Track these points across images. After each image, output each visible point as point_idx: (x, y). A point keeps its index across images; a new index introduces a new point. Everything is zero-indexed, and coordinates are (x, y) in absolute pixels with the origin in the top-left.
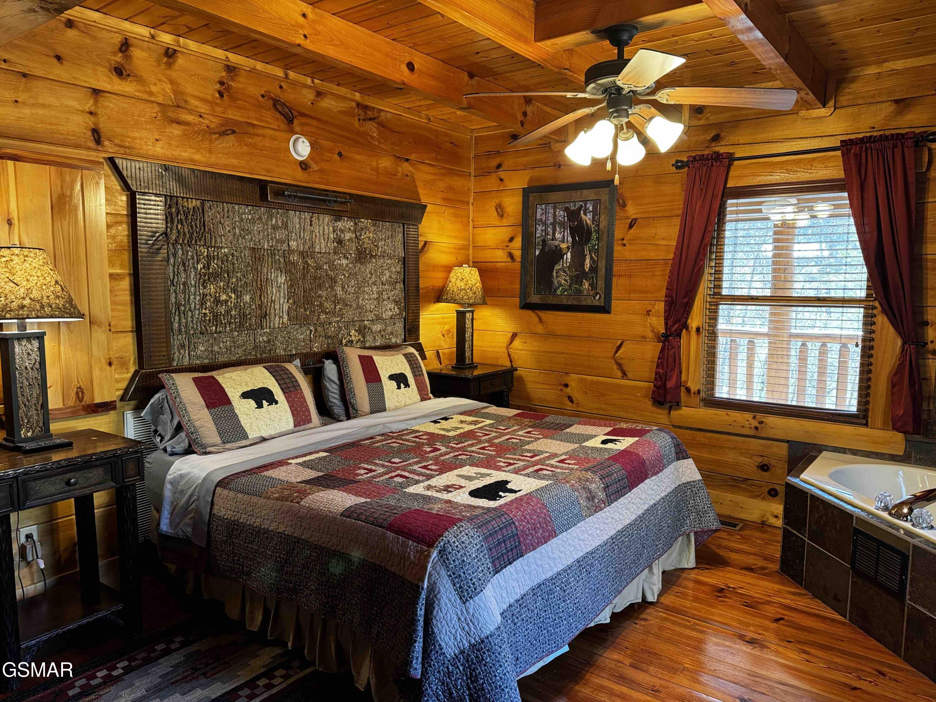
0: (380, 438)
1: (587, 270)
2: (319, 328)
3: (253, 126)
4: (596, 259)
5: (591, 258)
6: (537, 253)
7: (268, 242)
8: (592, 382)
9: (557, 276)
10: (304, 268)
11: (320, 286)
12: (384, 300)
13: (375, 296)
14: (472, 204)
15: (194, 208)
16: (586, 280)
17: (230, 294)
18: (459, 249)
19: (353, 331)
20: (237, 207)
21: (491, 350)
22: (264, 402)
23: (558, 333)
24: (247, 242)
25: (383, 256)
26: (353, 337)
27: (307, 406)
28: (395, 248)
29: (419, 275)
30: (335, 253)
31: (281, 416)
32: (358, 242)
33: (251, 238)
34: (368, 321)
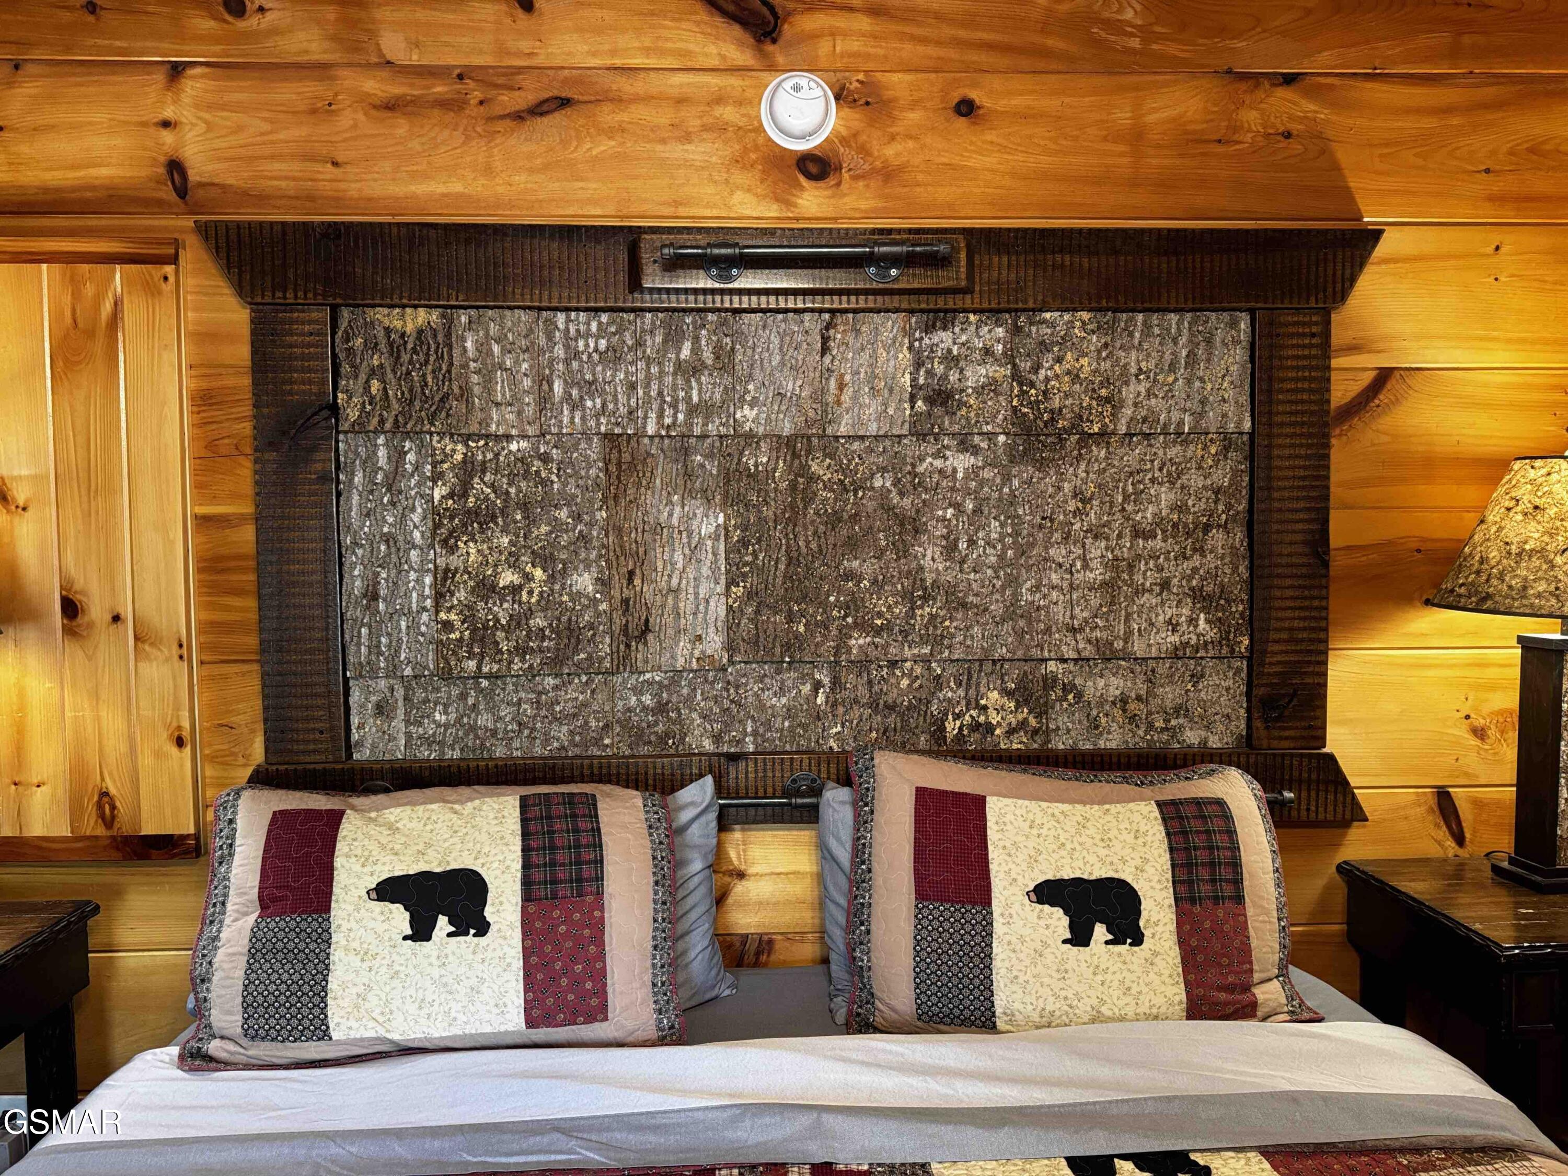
2: (849, 679)
3: (631, 72)
7: (661, 416)
10: (793, 486)
11: (852, 545)
12: (1140, 591)
13: (1097, 574)
15: (420, 332)
17: (528, 568)
19: (994, 695)
20: (561, 318)
22: (442, 921)
24: (591, 417)
25: (1147, 436)
26: (992, 713)
27: (601, 956)
28: (1203, 402)
29: (1326, 498)
30: (922, 436)
31: (482, 980)
32: (1023, 393)
33: (604, 405)
34: (1064, 661)
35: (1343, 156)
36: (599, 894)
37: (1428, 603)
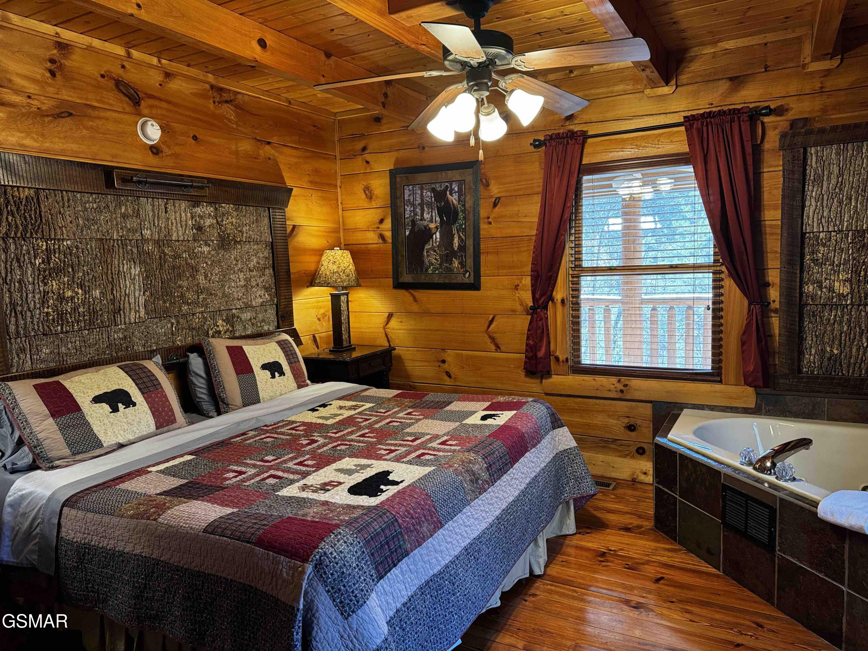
0: (253, 433)
1: (456, 249)
2: (181, 321)
3: (93, 108)
4: (464, 238)
5: (459, 237)
6: (407, 233)
7: (118, 233)
8: (468, 358)
9: (428, 256)
10: (160, 257)
11: (180, 276)
12: (252, 287)
13: (242, 283)
14: (340, 187)
15: (27, 197)
16: (456, 258)
17: (76, 290)
18: (331, 232)
19: (221, 321)
20: (78, 195)
21: (367, 331)
22: (120, 405)
23: (433, 311)
24: (93, 232)
25: (249, 242)
26: (220, 327)
27: (170, 405)
28: (261, 233)
29: (289, 259)
30: (195, 240)
31: (141, 419)
32: (220, 228)
33: (98, 228)
34: (236, 309)
35: (282, 167)
36: (162, 388)
37: (307, 287)
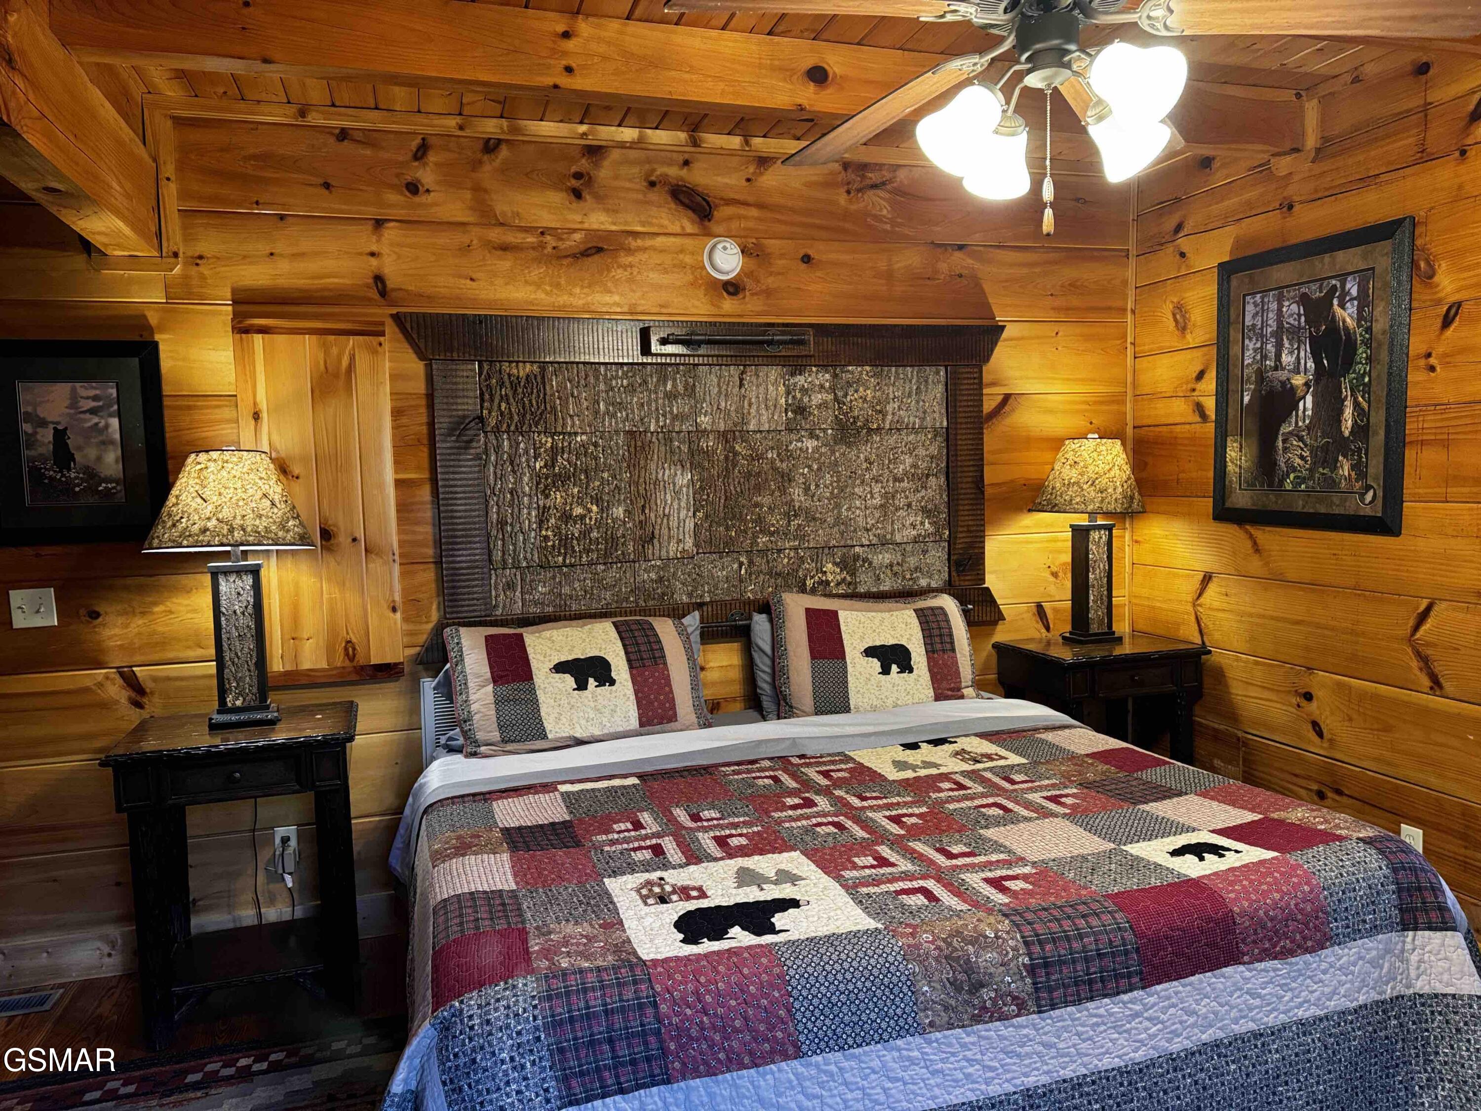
0: (767, 763)
1: (1347, 433)
2: (757, 560)
3: (635, 234)
4: (1365, 405)
5: (1356, 404)
6: (1246, 399)
7: (657, 421)
9: (1285, 449)
10: (727, 457)
11: (758, 489)
12: (898, 509)
13: (877, 501)
14: (1133, 312)
15: (528, 376)
16: (1345, 456)
17: (589, 505)
18: (1101, 403)
19: (830, 565)
20: (602, 368)
21: (1164, 606)
22: (591, 681)
24: (620, 422)
25: (898, 430)
26: (829, 574)
27: (671, 691)
28: (925, 412)
29: (982, 459)
30: (790, 430)
31: (616, 706)
32: (840, 408)
33: (627, 415)
34: (862, 546)
35: (987, 287)
36: (665, 664)
37: (1030, 511)
